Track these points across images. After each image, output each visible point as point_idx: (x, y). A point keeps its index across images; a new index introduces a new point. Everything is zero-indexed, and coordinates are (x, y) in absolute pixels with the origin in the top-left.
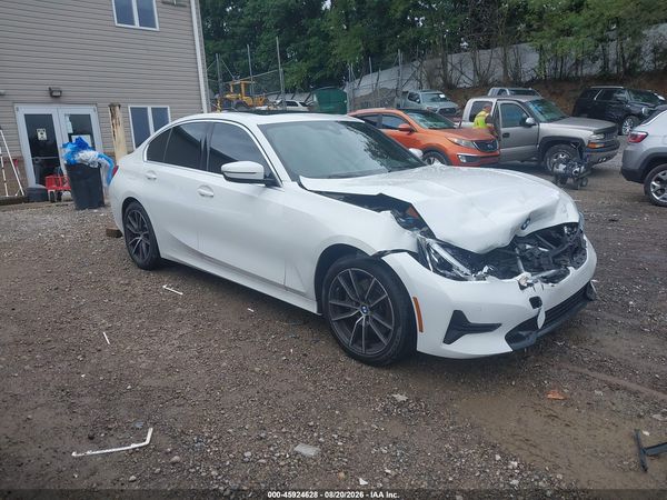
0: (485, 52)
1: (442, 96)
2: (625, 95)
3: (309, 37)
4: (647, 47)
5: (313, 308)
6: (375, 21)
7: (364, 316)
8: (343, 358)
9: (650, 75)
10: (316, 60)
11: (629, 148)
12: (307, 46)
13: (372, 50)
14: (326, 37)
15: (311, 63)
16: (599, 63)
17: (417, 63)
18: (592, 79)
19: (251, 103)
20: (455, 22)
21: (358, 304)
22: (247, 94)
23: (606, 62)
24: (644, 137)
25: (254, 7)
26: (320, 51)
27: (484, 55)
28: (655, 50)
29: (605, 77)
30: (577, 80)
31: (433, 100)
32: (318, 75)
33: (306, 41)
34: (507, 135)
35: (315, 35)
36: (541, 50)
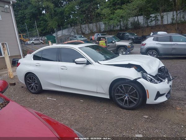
0: (91, 24)
1: (83, 36)
2: (128, 34)
3: (40, 21)
4: (129, 23)
5: (108, 97)
6: (60, 17)
7: (127, 97)
8: (121, 110)
9: (131, 29)
10: (43, 27)
11: (142, 47)
12: (40, 23)
13: (60, 24)
14: (46, 21)
15: (42, 28)
16: (119, 27)
17: (73, 27)
18: (118, 30)
19: (25, 40)
20: (83, 17)
21: (124, 94)
22: (23, 38)
23: (121, 26)
24: (145, 44)
25: (21, 13)
26: (44, 25)
27: (91, 25)
28: (131, 23)
29: (121, 30)
30: (114, 31)
31: (80, 37)
32: (44, 32)
33: (39, 22)
34: (109, 46)
35: (42, 21)
36: (105, 24)
